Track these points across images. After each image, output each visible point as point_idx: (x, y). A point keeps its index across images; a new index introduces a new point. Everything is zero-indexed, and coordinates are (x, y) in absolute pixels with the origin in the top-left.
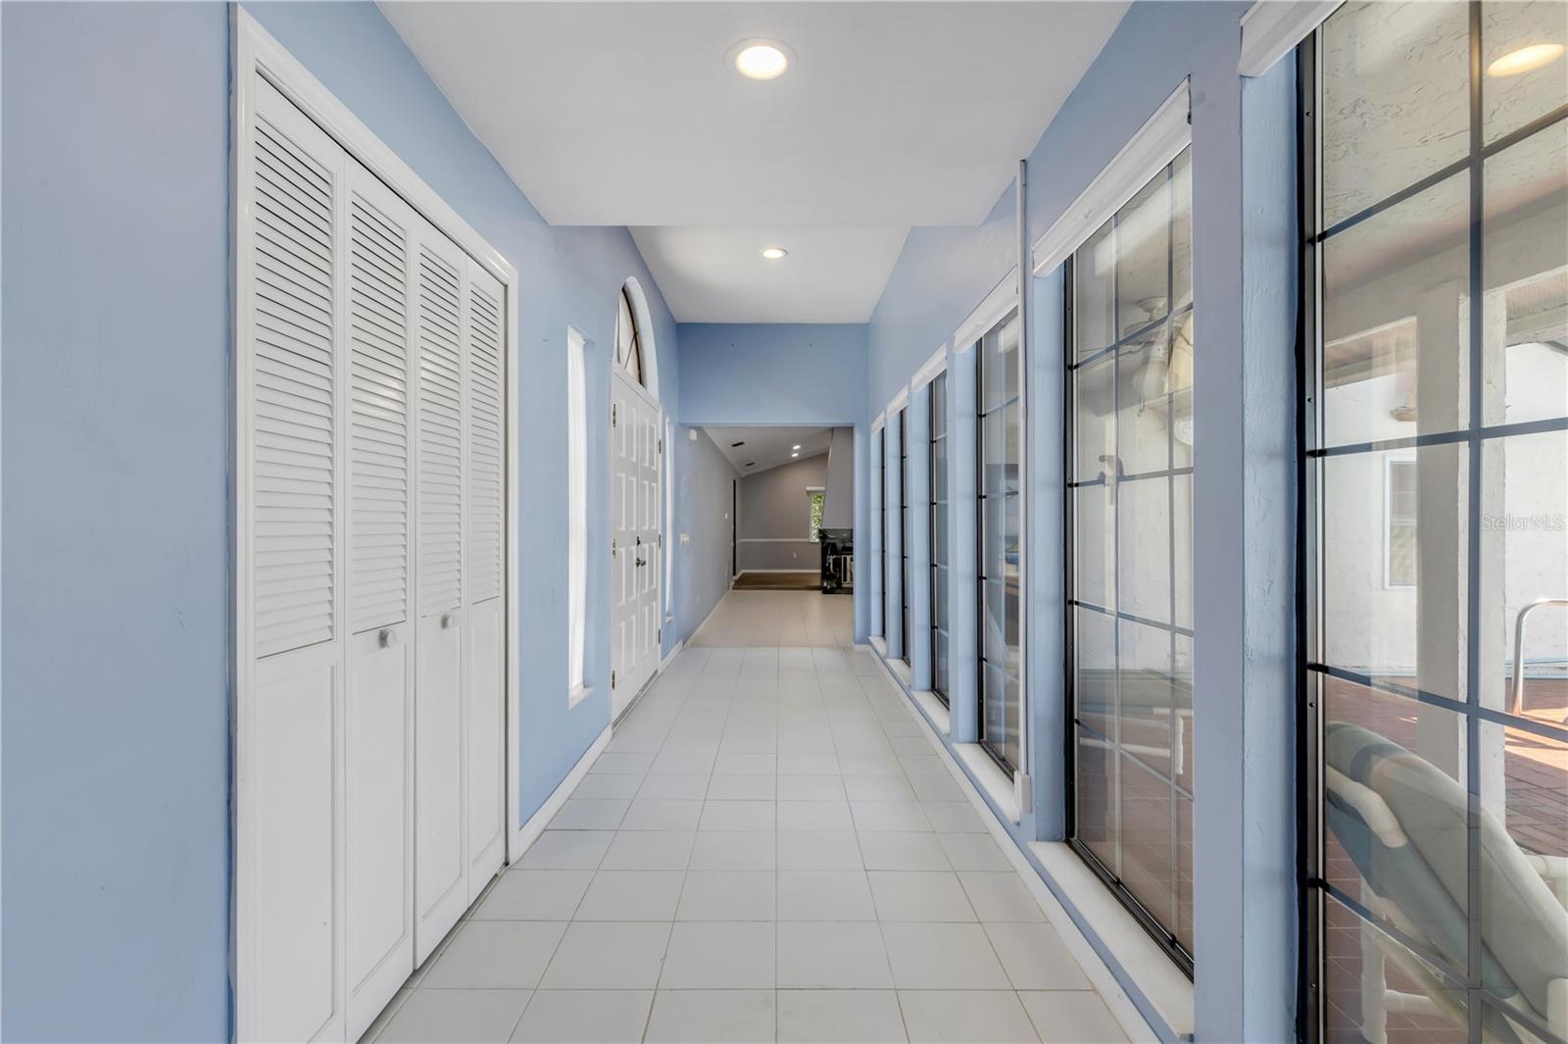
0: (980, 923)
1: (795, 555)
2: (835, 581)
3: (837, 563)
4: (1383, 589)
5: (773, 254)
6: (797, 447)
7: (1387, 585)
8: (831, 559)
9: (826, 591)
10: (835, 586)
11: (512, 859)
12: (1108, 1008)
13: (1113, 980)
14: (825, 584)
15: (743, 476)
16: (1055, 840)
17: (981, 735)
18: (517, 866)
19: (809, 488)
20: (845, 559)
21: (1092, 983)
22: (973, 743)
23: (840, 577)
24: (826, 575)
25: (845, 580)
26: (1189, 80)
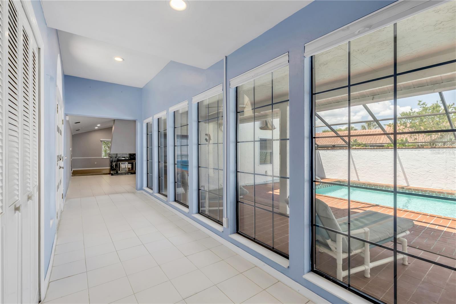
0: (223, 260)
1: (96, 163)
2: (116, 171)
3: (116, 165)
4: (258, 165)
5: (118, 59)
6: (99, 125)
7: (259, 165)
8: (114, 164)
9: (112, 175)
10: (116, 172)
11: (42, 299)
12: (261, 269)
13: (262, 262)
14: (112, 172)
15: (73, 134)
16: (234, 233)
17: (199, 211)
18: (44, 302)
19: (101, 140)
20: (119, 163)
21: (254, 265)
22: (197, 213)
23: (117, 169)
24: (112, 168)
25: (119, 170)
26: (289, 53)
